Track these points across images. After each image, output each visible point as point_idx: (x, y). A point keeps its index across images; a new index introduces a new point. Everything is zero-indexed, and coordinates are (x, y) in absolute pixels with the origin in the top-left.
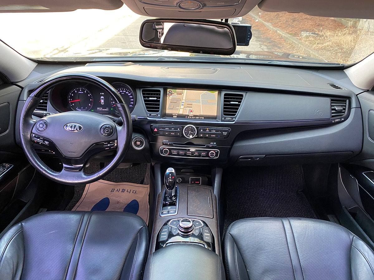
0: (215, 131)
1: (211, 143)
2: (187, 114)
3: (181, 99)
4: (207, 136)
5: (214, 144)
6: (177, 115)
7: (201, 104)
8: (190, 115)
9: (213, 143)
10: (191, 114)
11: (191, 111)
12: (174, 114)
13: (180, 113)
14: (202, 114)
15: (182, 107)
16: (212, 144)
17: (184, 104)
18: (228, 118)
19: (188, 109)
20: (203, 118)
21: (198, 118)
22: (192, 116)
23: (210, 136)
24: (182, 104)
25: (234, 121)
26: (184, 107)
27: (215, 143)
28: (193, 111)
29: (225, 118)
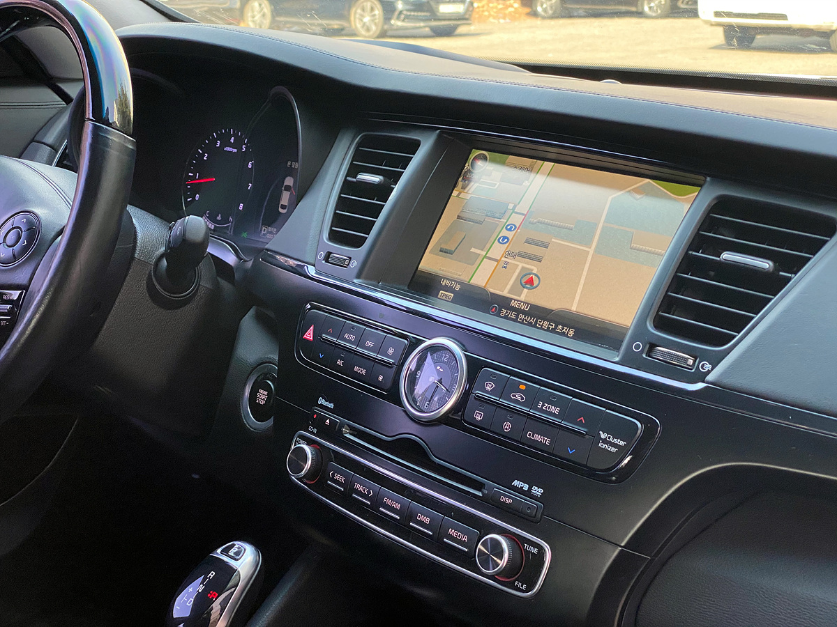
0: (555, 410)
1: (516, 483)
2: (505, 293)
3: (511, 206)
4: (507, 426)
5: (528, 494)
6: (458, 287)
7: (591, 251)
8: (513, 304)
9: (526, 487)
10: (522, 298)
11: (530, 282)
12: (448, 283)
13: (473, 282)
14: (574, 308)
15: (497, 250)
16: (520, 490)
17: (510, 235)
18: (672, 349)
19: (521, 265)
20: (571, 332)
21: (546, 324)
22: (523, 307)
23: (524, 431)
24: (505, 233)
25: (701, 377)
26: (508, 254)
27: (537, 491)
28: (536, 282)
29: (652, 346)
